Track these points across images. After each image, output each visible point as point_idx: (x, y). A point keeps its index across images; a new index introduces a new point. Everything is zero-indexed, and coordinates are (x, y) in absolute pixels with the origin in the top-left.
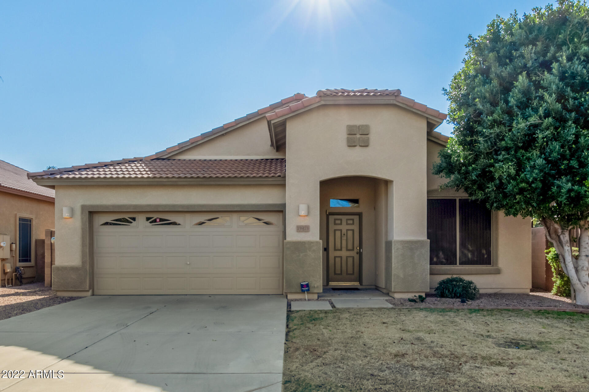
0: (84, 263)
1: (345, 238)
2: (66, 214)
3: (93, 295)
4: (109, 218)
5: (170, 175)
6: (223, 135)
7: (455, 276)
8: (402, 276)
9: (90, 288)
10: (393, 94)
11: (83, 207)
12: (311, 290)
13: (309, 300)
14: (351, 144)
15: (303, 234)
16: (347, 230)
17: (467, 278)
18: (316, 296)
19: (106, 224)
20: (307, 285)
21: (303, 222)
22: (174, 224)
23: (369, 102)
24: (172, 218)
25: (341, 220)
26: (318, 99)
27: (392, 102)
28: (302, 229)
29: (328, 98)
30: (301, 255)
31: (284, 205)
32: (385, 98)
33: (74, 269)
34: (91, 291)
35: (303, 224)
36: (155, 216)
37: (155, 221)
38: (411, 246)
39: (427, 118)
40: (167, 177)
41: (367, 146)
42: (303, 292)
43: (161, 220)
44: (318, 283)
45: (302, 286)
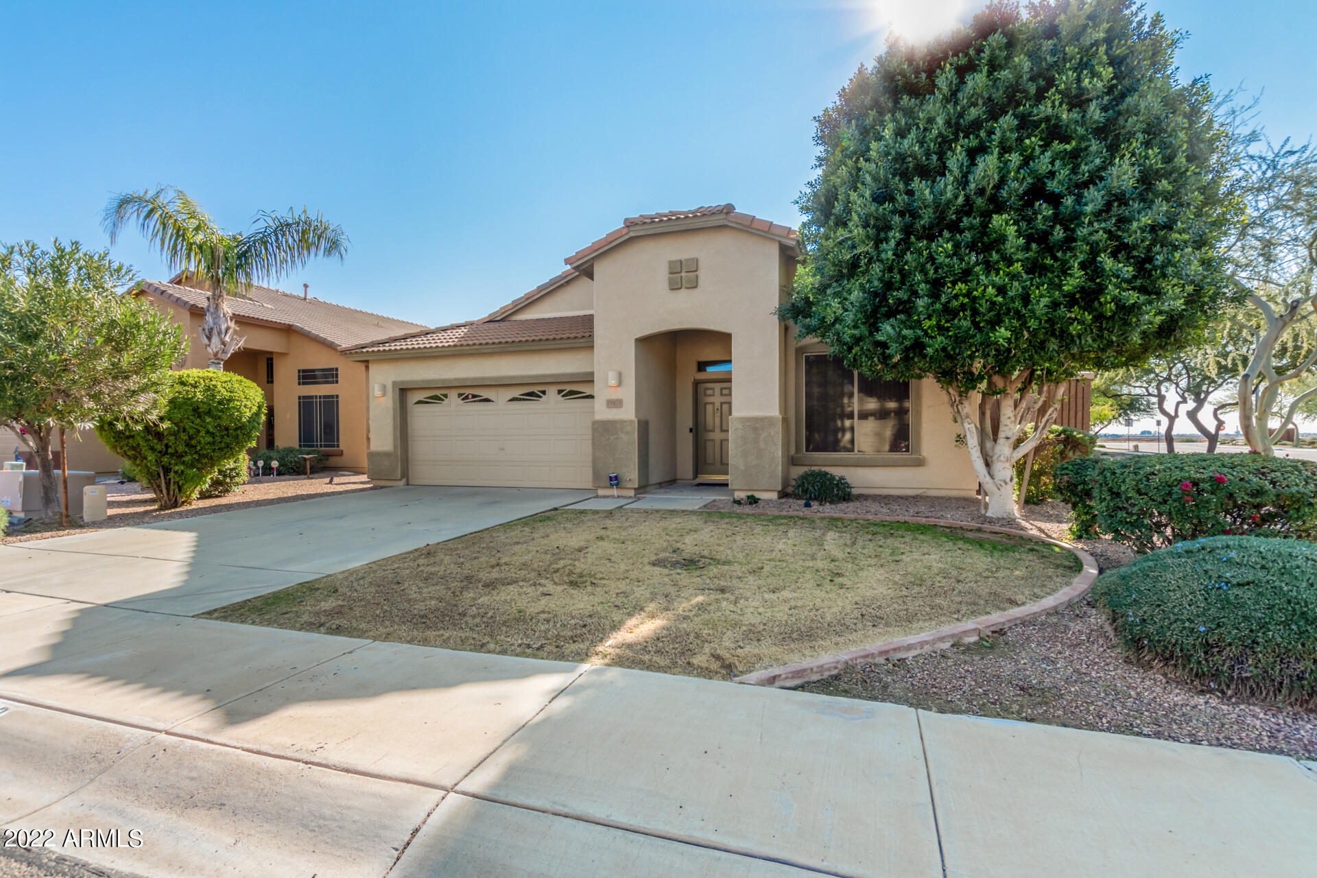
0: (395, 447)
1: (719, 414)
2: (378, 393)
3: (408, 484)
4: (421, 396)
5: (471, 343)
6: (562, 286)
7: (816, 469)
8: (742, 467)
9: (403, 477)
10: (721, 212)
11: (394, 383)
12: (623, 484)
13: (618, 497)
14: (675, 286)
15: (614, 411)
16: (722, 403)
17: (837, 472)
18: (632, 493)
19: (420, 402)
20: (616, 478)
21: (615, 394)
22: (487, 400)
23: (692, 226)
24: (485, 394)
25: (713, 389)
26: (625, 231)
27: (721, 223)
28: (614, 404)
29: (637, 228)
30: (612, 438)
31: (592, 374)
32: (712, 218)
33: (386, 455)
34: (404, 481)
35: (614, 397)
36: (467, 392)
37: (467, 398)
38: (756, 425)
39: (780, 242)
40: (468, 345)
41: (696, 287)
42: (612, 485)
43: (474, 396)
44: (632, 474)
45: (611, 479)
